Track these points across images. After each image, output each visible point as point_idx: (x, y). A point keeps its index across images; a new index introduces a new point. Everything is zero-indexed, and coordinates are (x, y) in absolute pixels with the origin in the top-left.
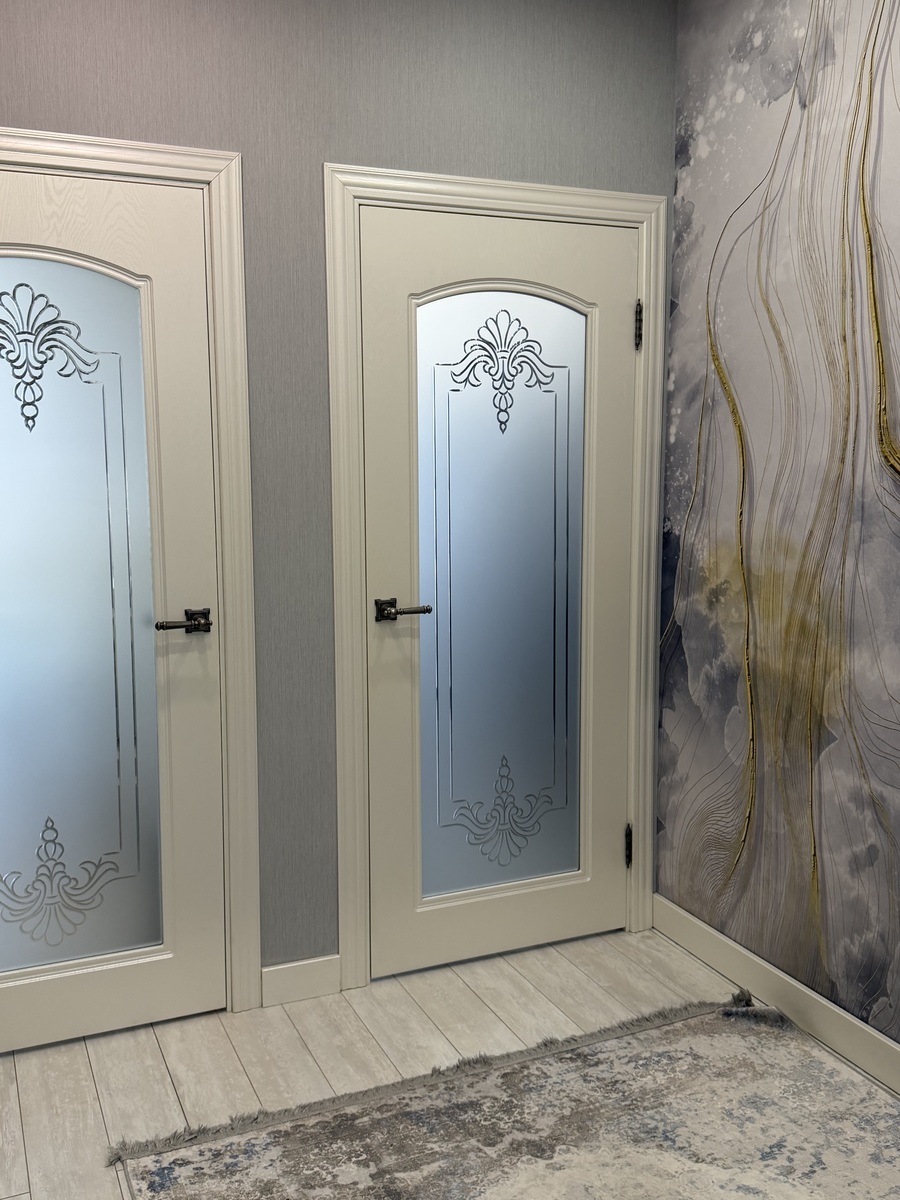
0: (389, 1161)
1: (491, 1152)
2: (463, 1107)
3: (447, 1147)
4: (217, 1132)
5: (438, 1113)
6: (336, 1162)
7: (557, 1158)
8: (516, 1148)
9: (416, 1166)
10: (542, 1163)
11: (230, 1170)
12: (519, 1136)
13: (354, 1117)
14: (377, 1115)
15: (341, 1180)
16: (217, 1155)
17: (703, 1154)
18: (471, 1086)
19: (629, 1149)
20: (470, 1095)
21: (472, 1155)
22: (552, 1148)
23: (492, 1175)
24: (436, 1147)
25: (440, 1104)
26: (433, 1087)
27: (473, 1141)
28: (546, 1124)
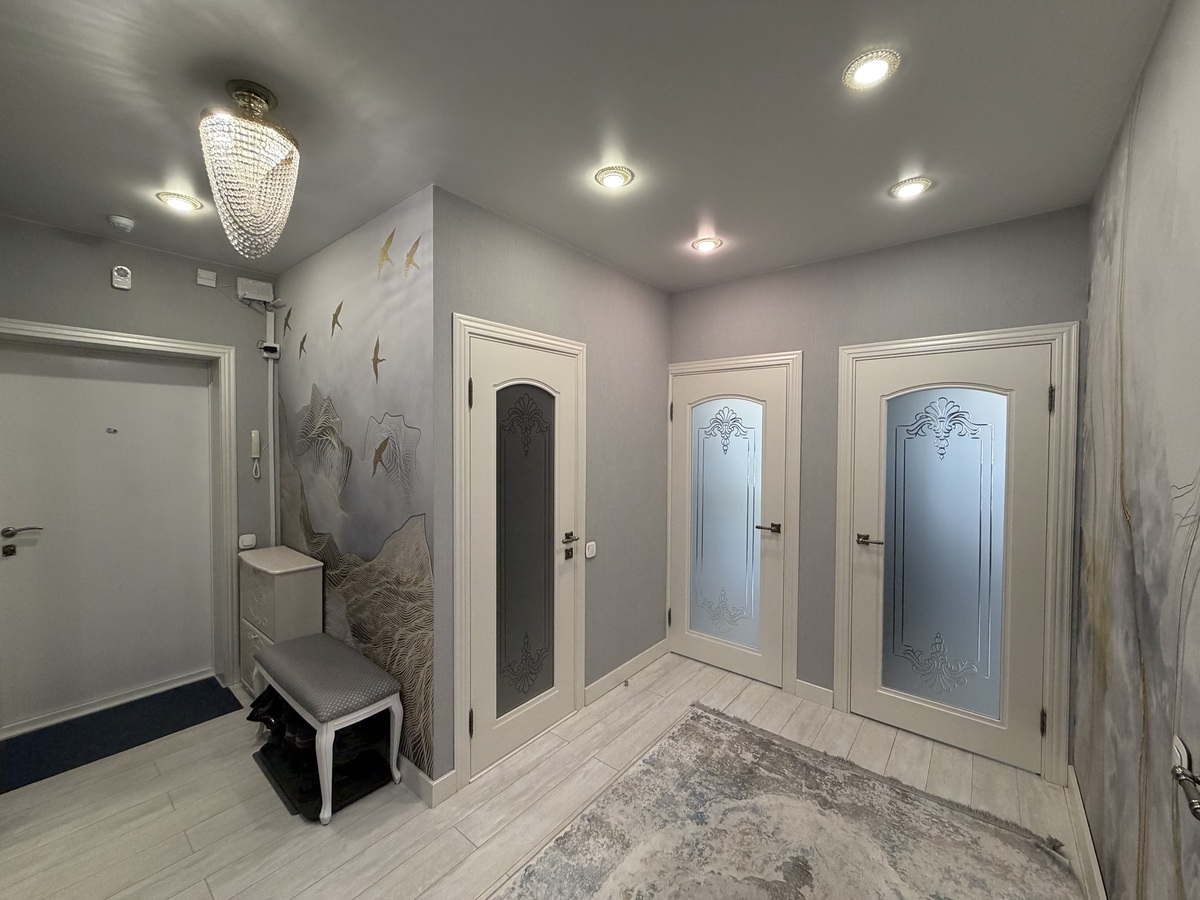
0: (765, 763)
1: (804, 789)
2: (817, 770)
3: (790, 775)
4: (727, 718)
5: (805, 764)
6: (748, 750)
7: (827, 812)
8: (816, 796)
9: (771, 771)
10: (819, 807)
11: (717, 729)
12: (824, 794)
13: (774, 744)
14: (782, 749)
15: (741, 756)
16: (719, 723)
17: (901, 866)
18: (833, 767)
19: (866, 835)
20: (828, 769)
21: (795, 785)
22: (830, 808)
23: (793, 794)
24: (786, 772)
25: (811, 763)
26: (818, 757)
27: (803, 782)
28: (843, 800)
